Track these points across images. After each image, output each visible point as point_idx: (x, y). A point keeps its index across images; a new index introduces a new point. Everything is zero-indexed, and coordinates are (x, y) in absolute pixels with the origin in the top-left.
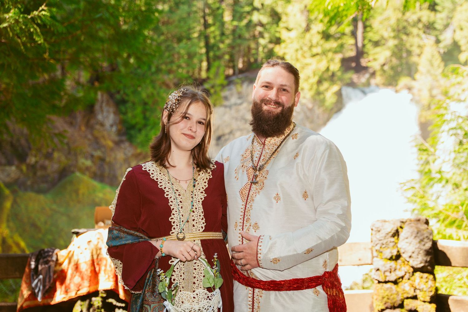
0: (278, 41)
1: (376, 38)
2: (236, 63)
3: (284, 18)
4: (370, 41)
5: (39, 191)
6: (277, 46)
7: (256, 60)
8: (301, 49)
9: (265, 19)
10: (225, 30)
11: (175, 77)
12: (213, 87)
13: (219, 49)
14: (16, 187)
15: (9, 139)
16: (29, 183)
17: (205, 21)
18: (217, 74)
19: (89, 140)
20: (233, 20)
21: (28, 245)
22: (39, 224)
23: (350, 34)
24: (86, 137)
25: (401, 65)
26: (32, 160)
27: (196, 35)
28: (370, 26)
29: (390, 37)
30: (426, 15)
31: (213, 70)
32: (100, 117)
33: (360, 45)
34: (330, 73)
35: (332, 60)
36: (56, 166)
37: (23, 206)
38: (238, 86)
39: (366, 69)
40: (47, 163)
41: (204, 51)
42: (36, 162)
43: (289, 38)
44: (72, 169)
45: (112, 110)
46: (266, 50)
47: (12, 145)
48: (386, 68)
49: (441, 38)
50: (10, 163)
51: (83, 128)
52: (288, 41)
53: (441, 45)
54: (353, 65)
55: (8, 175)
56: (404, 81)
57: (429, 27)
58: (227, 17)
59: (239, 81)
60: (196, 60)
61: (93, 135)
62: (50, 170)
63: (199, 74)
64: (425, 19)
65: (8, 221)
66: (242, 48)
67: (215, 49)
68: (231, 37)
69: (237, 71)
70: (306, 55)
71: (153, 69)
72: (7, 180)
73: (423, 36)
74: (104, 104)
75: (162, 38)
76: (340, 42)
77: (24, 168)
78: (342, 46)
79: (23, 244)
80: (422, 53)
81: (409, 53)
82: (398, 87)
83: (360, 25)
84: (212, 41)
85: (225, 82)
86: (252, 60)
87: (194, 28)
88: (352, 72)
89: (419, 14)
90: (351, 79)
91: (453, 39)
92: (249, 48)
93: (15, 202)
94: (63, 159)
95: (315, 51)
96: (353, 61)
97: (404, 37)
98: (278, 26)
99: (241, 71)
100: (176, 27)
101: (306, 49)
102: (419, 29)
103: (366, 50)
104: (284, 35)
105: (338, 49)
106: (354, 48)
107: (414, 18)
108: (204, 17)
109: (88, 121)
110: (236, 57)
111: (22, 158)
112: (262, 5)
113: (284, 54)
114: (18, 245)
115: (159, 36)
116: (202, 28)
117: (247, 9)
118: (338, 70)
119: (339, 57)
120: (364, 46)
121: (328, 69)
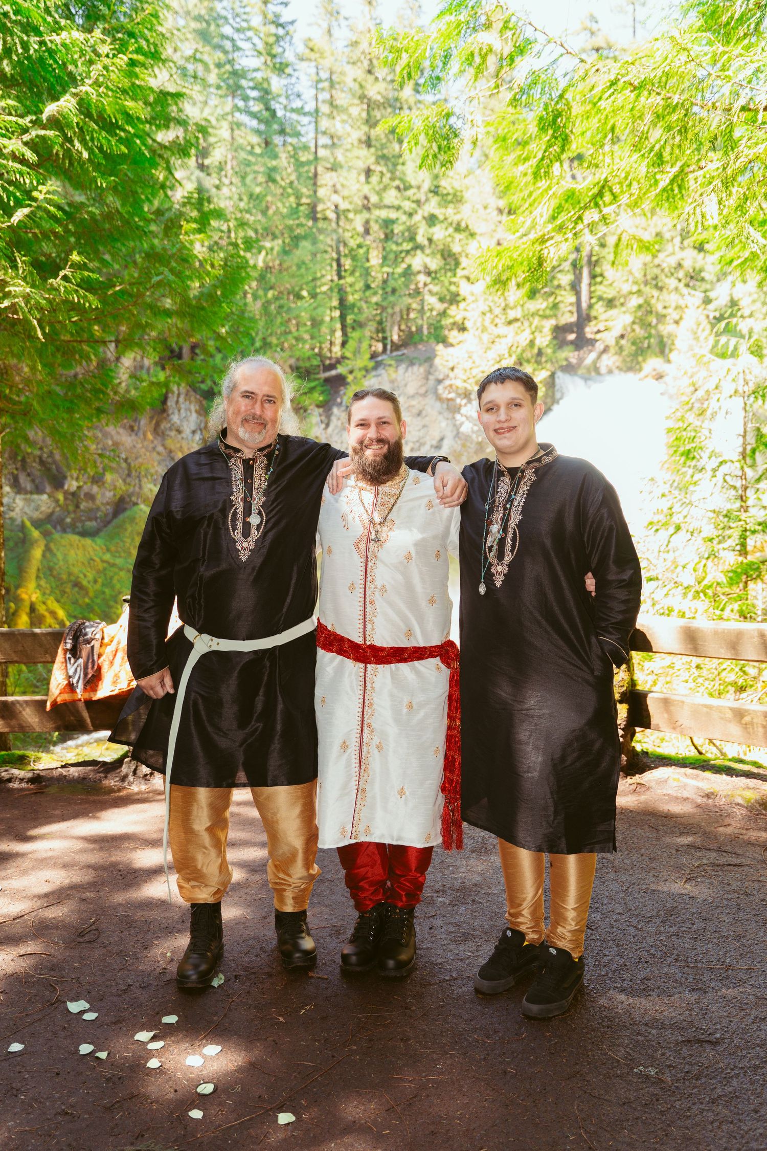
0: (454, 299)
1: (609, 294)
2: (388, 334)
3: (464, 262)
4: (600, 298)
5: (84, 534)
6: (454, 307)
7: (420, 329)
8: (491, 311)
9: (434, 264)
10: (370, 279)
11: (291, 357)
12: (351, 372)
13: (360, 309)
14: (49, 527)
15: (37, 453)
16: (68, 520)
17: (339, 265)
18: (357, 352)
19: (158, 453)
20: (382, 266)
21: (70, 616)
22: (85, 583)
23: (568, 288)
24: (154, 448)
25: (649, 336)
26: (72, 485)
27: (324, 288)
28: (601, 275)
29: (631, 293)
30: (690, 258)
31: (351, 344)
32: (175, 418)
33: (584, 305)
34: (536, 351)
35: (539, 329)
36: (109, 494)
37: (60, 556)
38: (391, 370)
39: (592, 342)
40: (95, 489)
41: (337, 313)
42: (79, 488)
43: (472, 294)
44: (134, 499)
45: (193, 408)
46: (434, 313)
47: (42, 462)
48: (623, 342)
49: (712, 295)
50: (39, 490)
51: (150, 436)
52: (470, 299)
53: (711, 307)
54: (572, 337)
55: (37, 509)
56: (653, 363)
57: (694, 277)
58: (375, 259)
59: (393, 362)
60: (324, 329)
61: (163, 445)
62: (99, 500)
63: (330, 351)
64: (688, 264)
65: (38, 577)
66: (397, 309)
67: (356, 310)
68: (380, 292)
69: (389, 347)
70: (497, 321)
71: (258, 344)
72: (36, 515)
73: (685, 291)
74: (181, 399)
75: (270, 294)
76: (551, 299)
77: (61, 497)
78: (555, 306)
79: (61, 614)
80: (681, 318)
81: (661, 318)
82: (642, 374)
83: (585, 272)
84: (351, 299)
85: (371, 364)
86: (414, 329)
87: (323, 276)
88: (571, 347)
89: (679, 255)
90: (566, 359)
91: (731, 295)
92: (408, 310)
93: (48, 549)
94: (120, 483)
95: (512, 314)
96: (572, 332)
97: (655, 293)
98: (455, 275)
99: (396, 347)
100: (293, 276)
101: (497, 311)
102: (680, 280)
103: (593, 313)
104: (464, 289)
105: (548, 312)
106: (574, 309)
107: (673, 261)
108: (338, 261)
109: (157, 425)
110: (387, 325)
111: (58, 482)
112: (430, 240)
113: (464, 319)
114: (53, 613)
115: (266, 290)
116: (336, 278)
117: (407, 246)
118: (547, 346)
119: (550, 324)
120: (590, 306)
121: (532, 343)
